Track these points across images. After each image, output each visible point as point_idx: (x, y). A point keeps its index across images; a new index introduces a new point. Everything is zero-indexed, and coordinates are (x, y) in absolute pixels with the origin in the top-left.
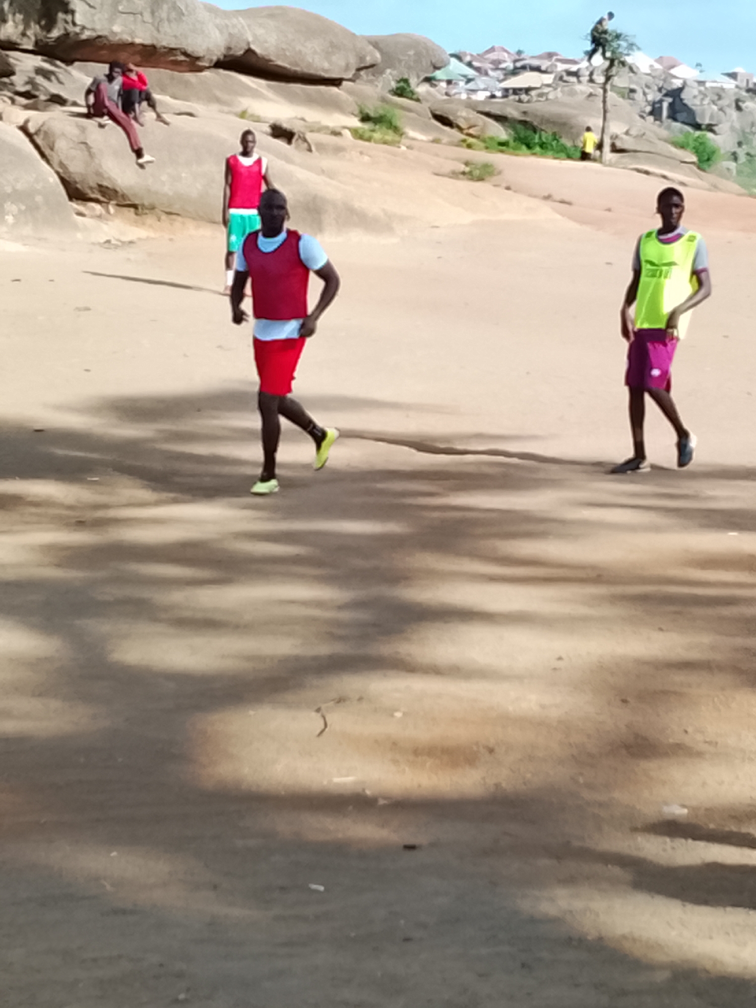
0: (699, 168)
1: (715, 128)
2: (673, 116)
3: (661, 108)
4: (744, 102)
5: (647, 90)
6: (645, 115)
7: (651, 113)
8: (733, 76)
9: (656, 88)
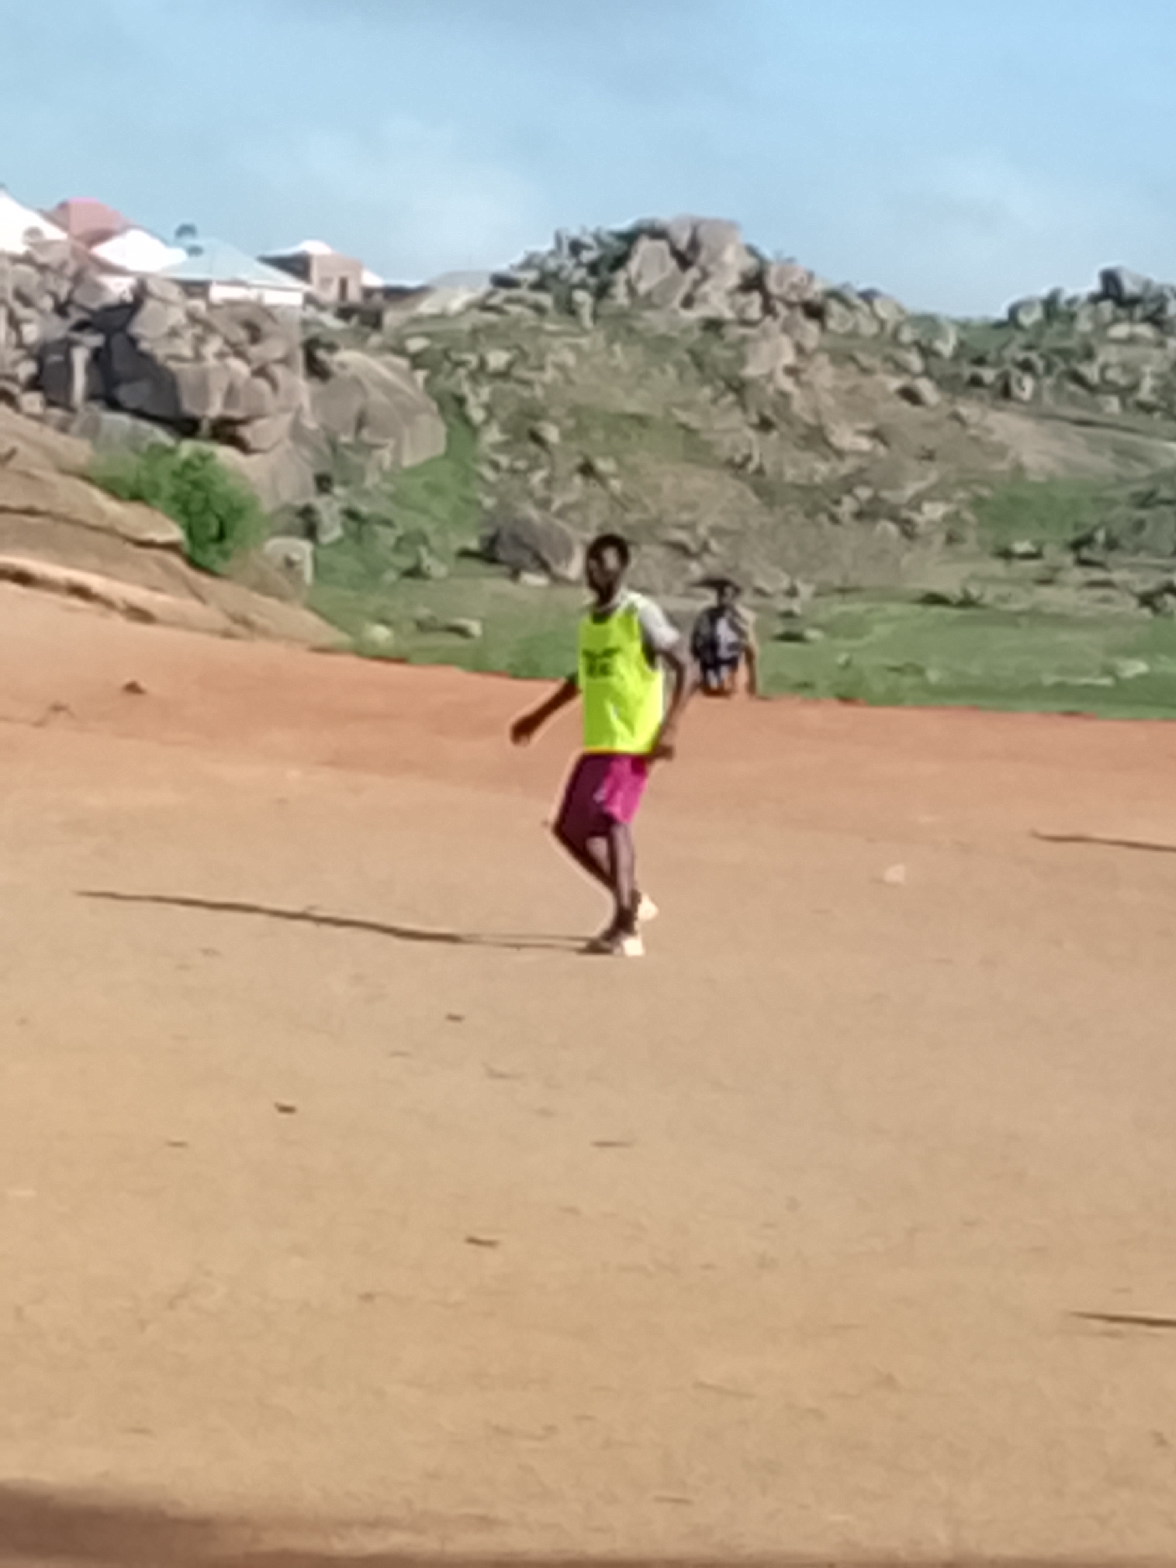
0: (192, 563)
1: (245, 432)
2: (106, 395)
3: (68, 365)
4: (332, 348)
5: (22, 312)
6: (15, 389)
7: (34, 384)
8: (298, 266)
9: (47, 303)
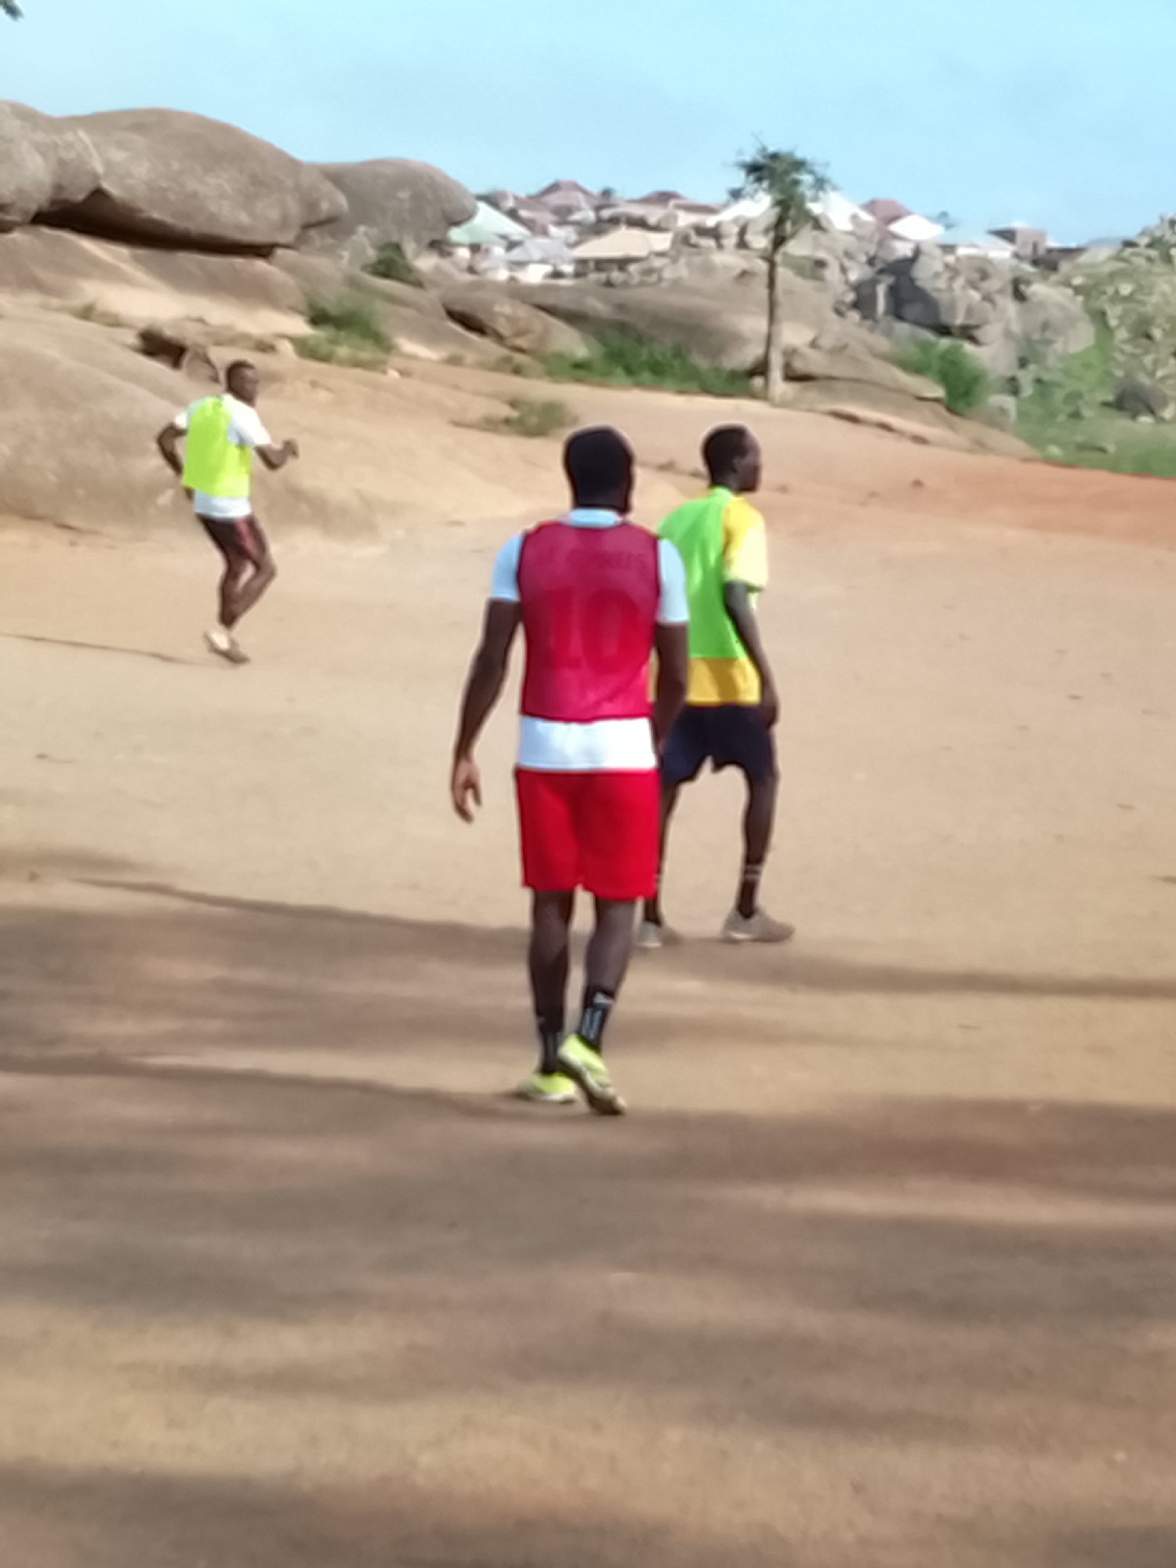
0: (950, 410)
1: (977, 333)
2: (897, 310)
3: (873, 297)
4: (1028, 283)
5: (847, 263)
6: (843, 309)
7: (855, 305)
8: (1008, 235)
9: (864, 259)
